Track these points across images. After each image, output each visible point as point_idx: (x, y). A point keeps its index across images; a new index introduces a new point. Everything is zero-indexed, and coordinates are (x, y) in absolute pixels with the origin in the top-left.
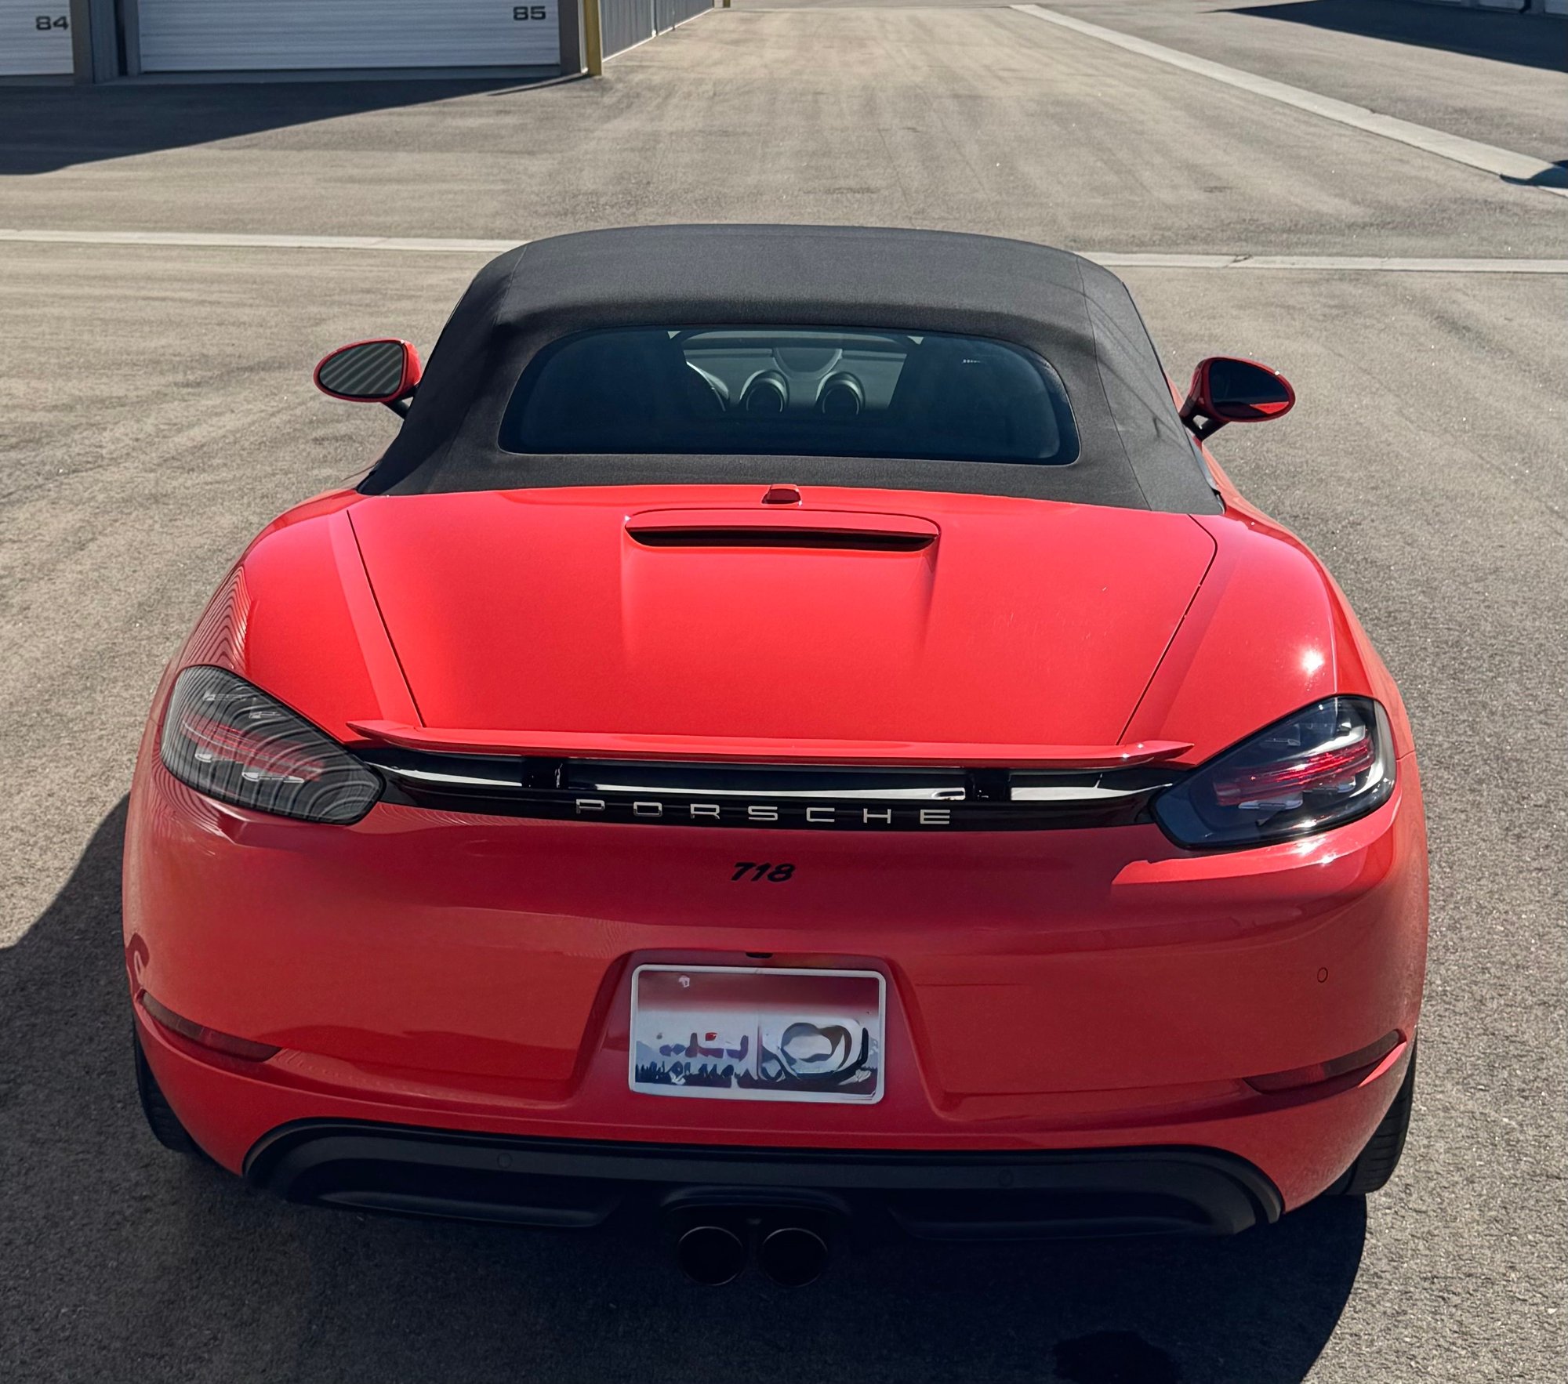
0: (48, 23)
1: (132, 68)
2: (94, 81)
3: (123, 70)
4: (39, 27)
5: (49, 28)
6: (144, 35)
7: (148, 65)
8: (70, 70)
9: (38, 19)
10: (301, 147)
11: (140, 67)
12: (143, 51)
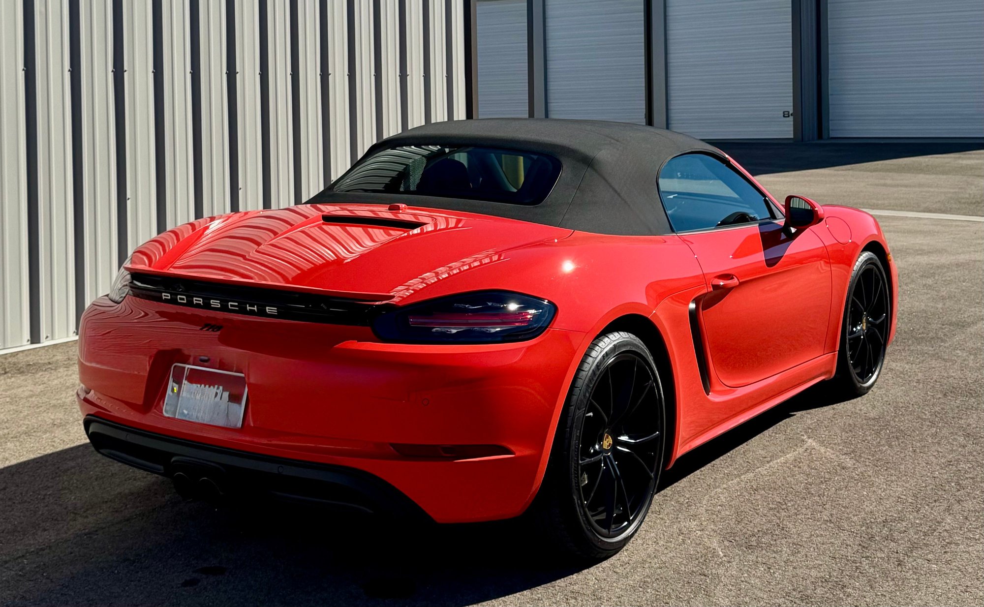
0: (788, 114)
1: (825, 135)
2: (802, 141)
3: (820, 136)
4: (784, 116)
5: (789, 116)
6: (831, 120)
7: (833, 134)
8: (792, 136)
9: (784, 112)
10: (875, 170)
11: (829, 135)
12: (831, 128)
